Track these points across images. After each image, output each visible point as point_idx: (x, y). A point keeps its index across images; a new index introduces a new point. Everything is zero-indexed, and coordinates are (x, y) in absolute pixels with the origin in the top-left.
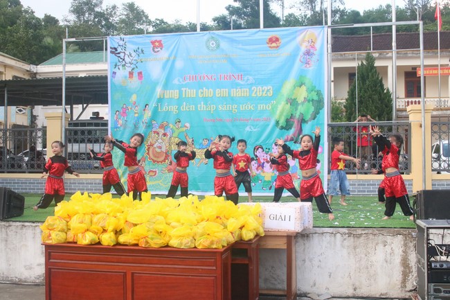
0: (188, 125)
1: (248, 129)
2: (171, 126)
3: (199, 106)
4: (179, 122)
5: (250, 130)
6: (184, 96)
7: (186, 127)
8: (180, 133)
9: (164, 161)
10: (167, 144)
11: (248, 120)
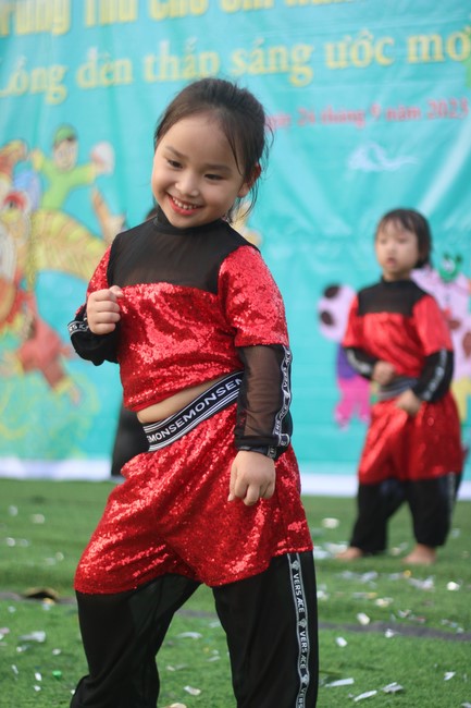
0: (104, 151)
1: (359, 161)
2: (38, 160)
3: (149, 60)
4: (71, 139)
5: (368, 166)
6: (90, 20)
7: (97, 161)
8: (74, 190)
9: (9, 318)
10: (21, 244)
11: (358, 117)
